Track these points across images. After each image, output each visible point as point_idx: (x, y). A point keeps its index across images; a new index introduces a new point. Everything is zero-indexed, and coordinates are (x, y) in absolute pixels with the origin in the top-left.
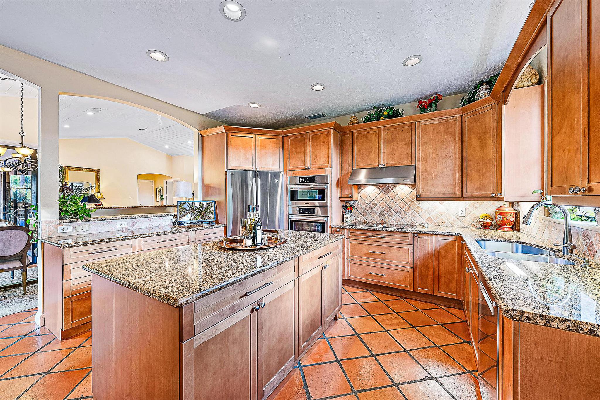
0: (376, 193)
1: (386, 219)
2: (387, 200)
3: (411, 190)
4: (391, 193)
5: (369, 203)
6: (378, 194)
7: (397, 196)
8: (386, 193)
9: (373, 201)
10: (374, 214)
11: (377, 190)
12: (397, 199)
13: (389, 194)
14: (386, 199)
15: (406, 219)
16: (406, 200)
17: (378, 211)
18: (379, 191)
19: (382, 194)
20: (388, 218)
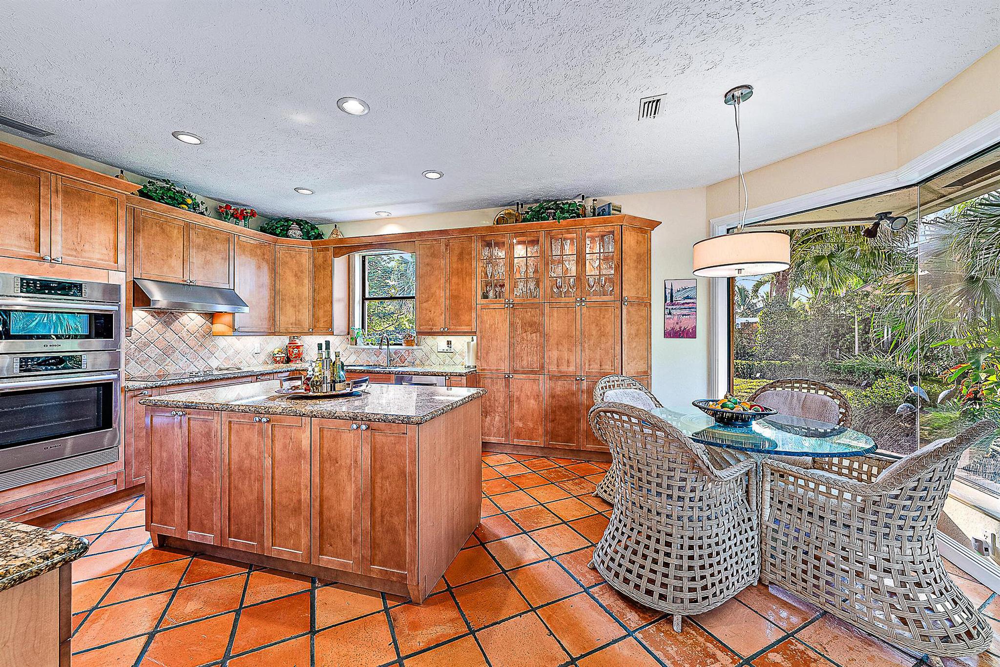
0: (149, 323)
1: (166, 368)
2: (169, 335)
3: (204, 321)
4: (176, 325)
5: (133, 342)
6: (153, 325)
7: (185, 329)
8: (167, 324)
9: (143, 337)
10: (145, 361)
11: (150, 318)
12: (184, 334)
13: (172, 327)
14: (167, 334)
15: (198, 364)
16: (198, 335)
17: (153, 355)
18: (155, 321)
19: (159, 326)
20: (170, 364)
